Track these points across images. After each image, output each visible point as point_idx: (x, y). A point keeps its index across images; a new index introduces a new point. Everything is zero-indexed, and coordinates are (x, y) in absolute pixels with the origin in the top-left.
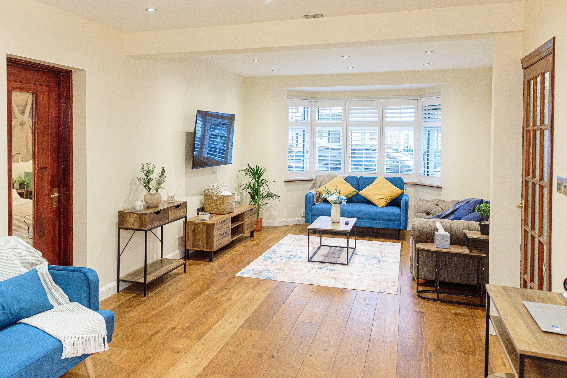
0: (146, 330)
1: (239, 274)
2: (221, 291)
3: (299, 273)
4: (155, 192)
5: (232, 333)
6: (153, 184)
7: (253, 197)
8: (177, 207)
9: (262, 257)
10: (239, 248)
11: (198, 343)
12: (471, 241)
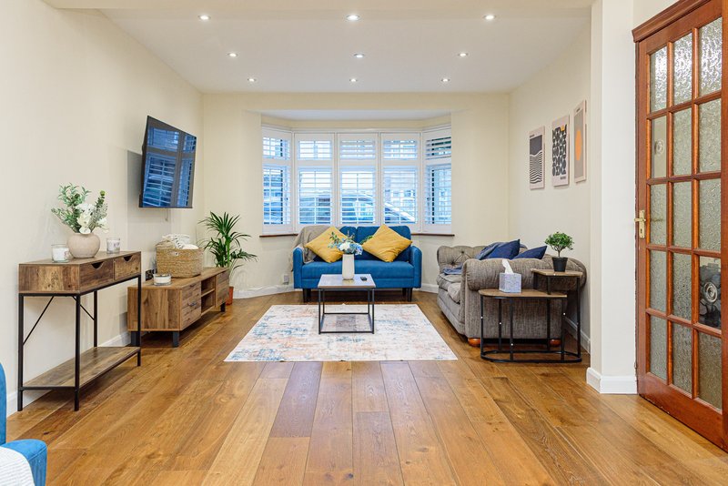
0: (97, 470)
1: (229, 359)
2: (211, 386)
3: (315, 348)
4: (88, 231)
5: (262, 447)
6: (84, 220)
7: (219, 258)
8: (127, 258)
9: (250, 334)
10: (212, 327)
11: (208, 475)
12: (549, 279)
